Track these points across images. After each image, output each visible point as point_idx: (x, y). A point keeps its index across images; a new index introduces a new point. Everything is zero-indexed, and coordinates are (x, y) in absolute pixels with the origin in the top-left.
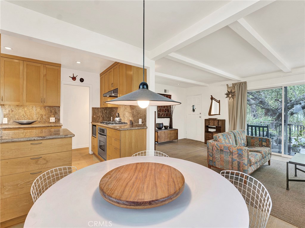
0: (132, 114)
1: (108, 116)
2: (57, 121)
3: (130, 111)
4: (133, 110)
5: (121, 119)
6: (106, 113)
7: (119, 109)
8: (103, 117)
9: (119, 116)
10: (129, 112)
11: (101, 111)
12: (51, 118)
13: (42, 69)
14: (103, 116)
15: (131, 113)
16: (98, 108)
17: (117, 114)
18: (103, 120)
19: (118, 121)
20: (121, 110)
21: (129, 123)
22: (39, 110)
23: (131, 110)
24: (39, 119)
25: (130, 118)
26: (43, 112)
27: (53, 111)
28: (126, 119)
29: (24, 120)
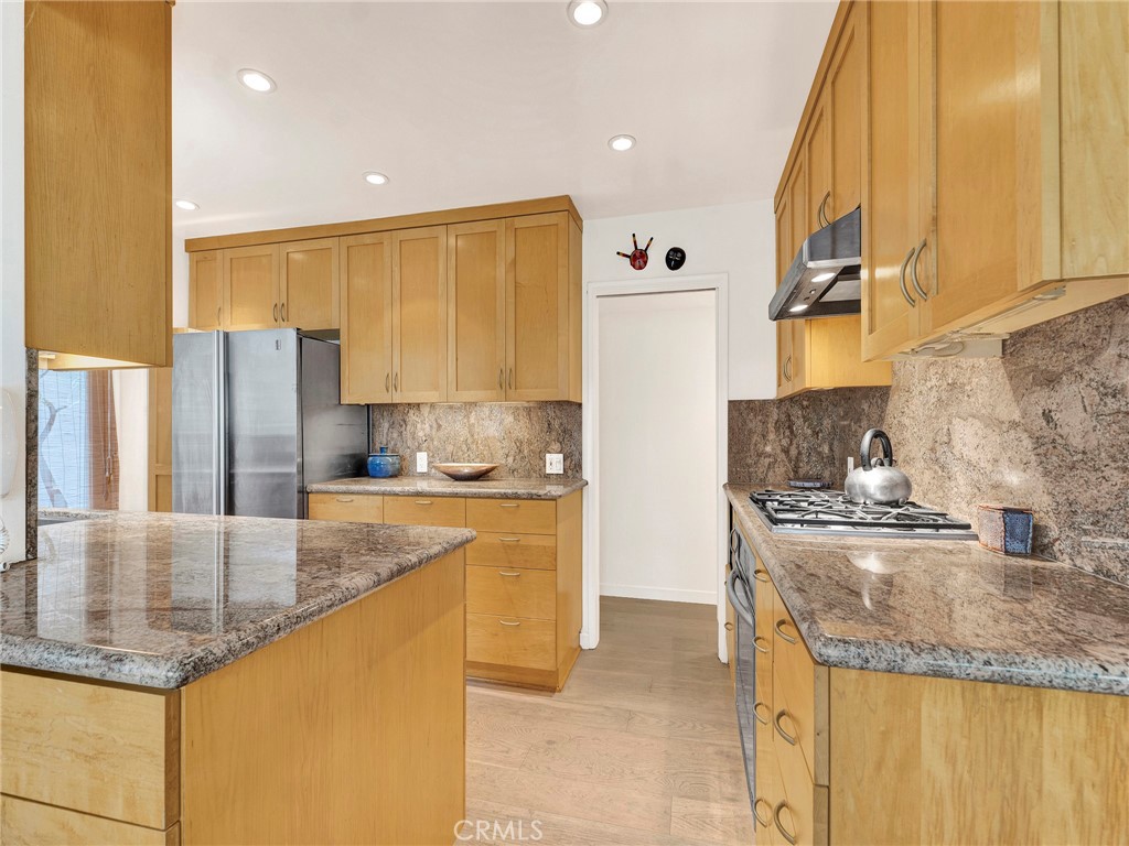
0: (1038, 441)
1: (831, 450)
2: (570, 472)
3: (1009, 410)
4: (1041, 399)
5: (907, 485)
6: (816, 434)
7: (895, 402)
8: (798, 459)
9: (888, 453)
10: (993, 422)
11: (783, 417)
12: (548, 457)
13: (503, 238)
14: (793, 452)
15: (1014, 425)
16: (764, 403)
17: (868, 436)
18: (796, 472)
19: (880, 497)
20: (916, 402)
21: (989, 534)
22: (510, 419)
23: (1019, 393)
24: (510, 459)
25: (1014, 478)
26: (522, 430)
27: (556, 424)
28: (961, 482)
29: (469, 461)
